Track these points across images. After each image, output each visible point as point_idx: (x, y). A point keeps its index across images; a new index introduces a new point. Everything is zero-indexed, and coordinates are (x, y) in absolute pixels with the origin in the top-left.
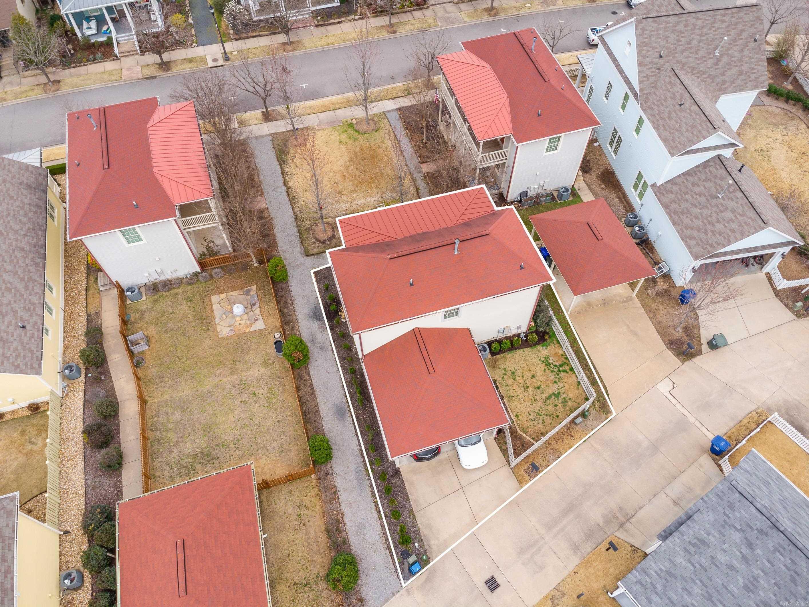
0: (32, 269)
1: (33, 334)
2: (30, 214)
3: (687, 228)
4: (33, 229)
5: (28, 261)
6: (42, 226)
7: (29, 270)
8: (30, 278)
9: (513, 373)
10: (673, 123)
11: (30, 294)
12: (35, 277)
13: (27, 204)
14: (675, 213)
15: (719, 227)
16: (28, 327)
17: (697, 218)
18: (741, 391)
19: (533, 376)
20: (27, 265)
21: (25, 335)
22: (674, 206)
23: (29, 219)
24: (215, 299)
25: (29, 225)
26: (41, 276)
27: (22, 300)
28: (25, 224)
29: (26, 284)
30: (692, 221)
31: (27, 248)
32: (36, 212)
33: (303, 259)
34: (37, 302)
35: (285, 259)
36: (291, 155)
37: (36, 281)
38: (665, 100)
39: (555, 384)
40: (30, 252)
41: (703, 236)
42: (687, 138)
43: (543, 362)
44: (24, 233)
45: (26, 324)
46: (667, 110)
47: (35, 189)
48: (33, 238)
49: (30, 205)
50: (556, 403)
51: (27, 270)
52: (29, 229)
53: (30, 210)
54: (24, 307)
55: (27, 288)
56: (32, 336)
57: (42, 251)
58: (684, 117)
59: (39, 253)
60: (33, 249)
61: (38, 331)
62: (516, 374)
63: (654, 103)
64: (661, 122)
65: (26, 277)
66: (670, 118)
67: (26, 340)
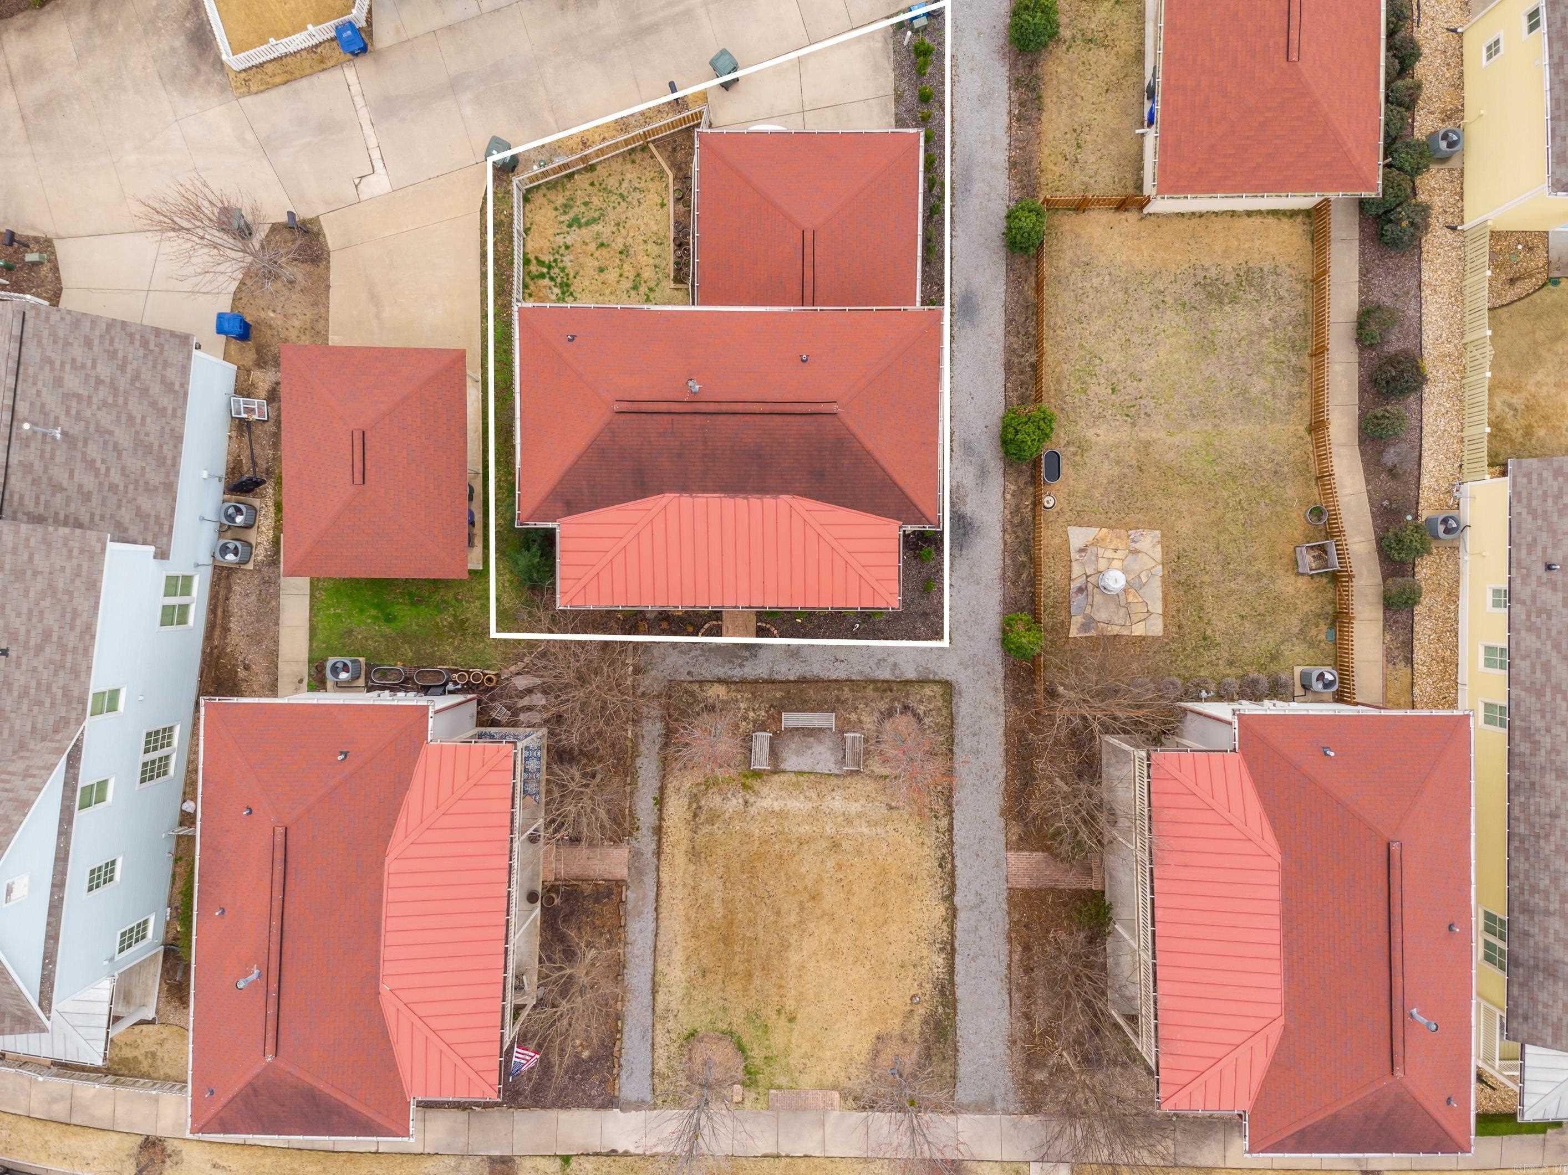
0: (1538, 722)
1: (1529, 554)
2: (1545, 882)
3: (162, 412)
4: (1538, 836)
5: (1547, 741)
6: (1517, 849)
7: (1543, 717)
8: (1540, 694)
9: (635, 288)
10: (51, 619)
11: (1538, 652)
12: (1530, 701)
13: (1554, 914)
14: (161, 461)
15: (104, 370)
16: (1539, 569)
18: (249, 136)
19: (601, 270)
20: (1548, 730)
21: (1545, 549)
22: (155, 478)
23: (1547, 866)
24: (1156, 627)
25: (1547, 848)
26: (1518, 705)
27: (1554, 633)
28: (1558, 851)
29: (1549, 679)
30: (143, 418)
31: (1550, 779)
32: (1534, 889)
33: (961, 678)
34: (1523, 633)
35: (996, 689)
36: (921, 1011)
37: (1527, 690)
38: (25, 692)
39: (569, 243)
40: (1543, 768)
41: (146, 375)
42: (48, 556)
43: (571, 294)
44: (1557, 822)
45: (1545, 576)
46: (38, 663)
47: (1536, 966)
48: (1538, 812)
49: (1547, 913)
50: (583, 209)
51: (1548, 716)
52: (1547, 836)
53: (1547, 898)
54: (1549, 617)
55: (1547, 668)
56: (1531, 547)
57: (1516, 773)
58: (18, 615)
59: (1524, 768)
60: (1536, 777)
61: (1519, 563)
62: (630, 285)
63: (53, 704)
64: (71, 640)
65: (1548, 698)
66: (47, 635)
67: (1544, 538)
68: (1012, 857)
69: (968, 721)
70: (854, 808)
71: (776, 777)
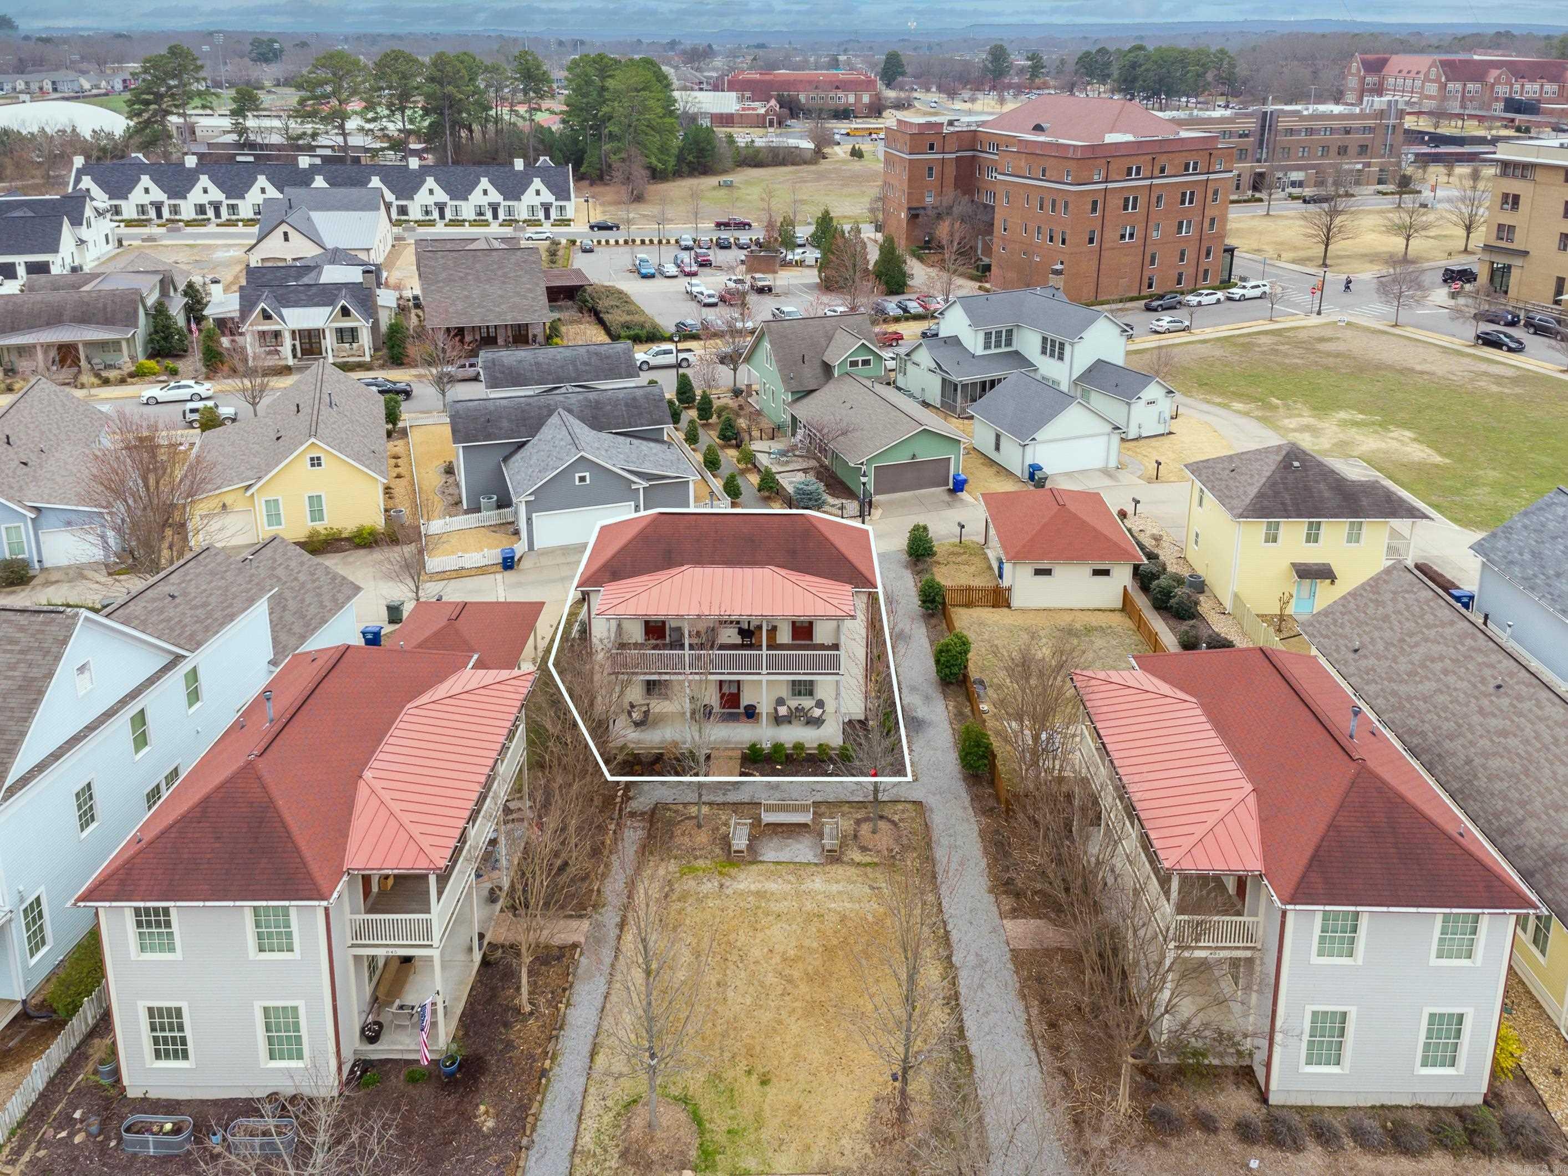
0: (1412, 722)
1: (1339, 653)
2: (1500, 805)
4: (1469, 781)
5: (1427, 727)
6: (1463, 799)
7: (1413, 717)
8: (1402, 708)
11: (1382, 690)
12: (1397, 716)
13: (1524, 819)
14: (307, 625)
15: (302, 577)
16: (1351, 656)
17: (302, 601)
20: (1423, 722)
21: (1346, 646)
23: (1492, 794)
25: (1482, 783)
26: (1393, 722)
27: (1384, 675)
28: (1490, 778)
29: (1400, 698)
30: (310, 604)
31: (1448, 745)
32: (1497, 816)
34: (1366, 688)
37: (1392, 712)
40: (1437, 742)
41: (325, 589)
44: (1475, 763)
45: (1356, 656)
46: (189, 613)
47: (1546, 864)
48: (1456, 768)
49: (1520, 822)
51: (1416, 715)
52: (1475, 776)
53: (1510, 813)
54: (1375, 671)
55: (1394, 693)
56: (1337, 650)
57: (1424, 757)
58: (197, 588)
59: (1426, 751)
60: (1437, 750)
61: (1336, 660)
65: (1408, 706)
66: (205, 605)
67: (1342, 643)
68: (1008, 923)
69: (941, 827)
70: (835, 888)
71: (754, 867)
